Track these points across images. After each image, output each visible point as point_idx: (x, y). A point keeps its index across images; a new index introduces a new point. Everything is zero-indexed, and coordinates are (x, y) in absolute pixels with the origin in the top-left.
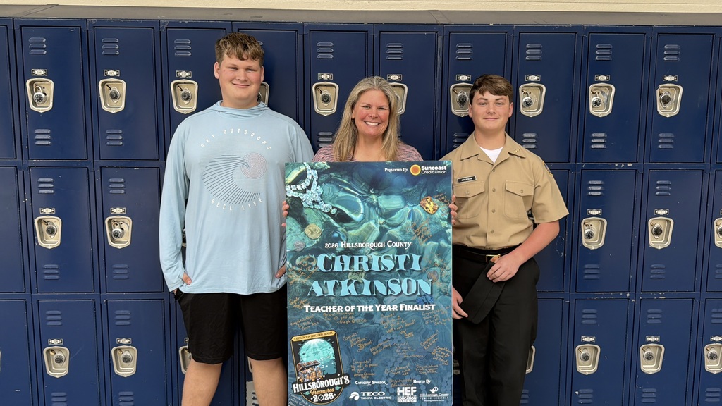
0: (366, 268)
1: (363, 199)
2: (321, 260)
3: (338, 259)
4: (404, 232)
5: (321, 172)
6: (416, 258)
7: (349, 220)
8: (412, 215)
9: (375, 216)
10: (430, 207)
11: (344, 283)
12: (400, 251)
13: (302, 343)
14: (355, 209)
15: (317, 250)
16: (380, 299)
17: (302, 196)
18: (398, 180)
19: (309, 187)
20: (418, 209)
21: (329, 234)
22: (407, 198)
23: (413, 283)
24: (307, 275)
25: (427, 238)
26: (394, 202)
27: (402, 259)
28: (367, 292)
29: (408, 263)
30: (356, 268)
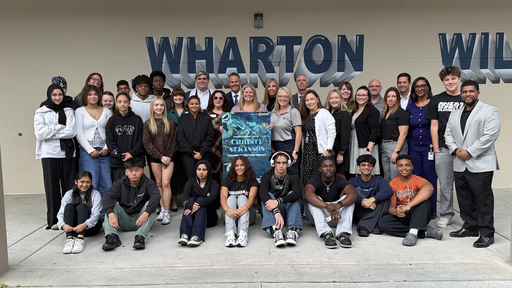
0: (246, 143)
1: (245, 123)
2: (232, 141)
3: (237, 141)
4: (257, 133)
5: (232, 115)
6: (260, 140)
7: (241, 129)
8: (259, 128)
9: (248, 128)
10: (264, 125)
11: (239, 148)
12: (256, 138)
13: (227, 165)
14: (242, 126)
15: (231, 138)
16: (250, 153)
17: (226, 122)
18: (254, 117)
19: (229, 120)
20: (261, 126)
21: (235, 133)
22: (257, 123)
23: (259, 147)
24: (228, 145)
25: (263, 135)
26: (254, 124)
27: (256, 141)
28: (246, 150)
29: (258, 142)
30: (243, 143)
